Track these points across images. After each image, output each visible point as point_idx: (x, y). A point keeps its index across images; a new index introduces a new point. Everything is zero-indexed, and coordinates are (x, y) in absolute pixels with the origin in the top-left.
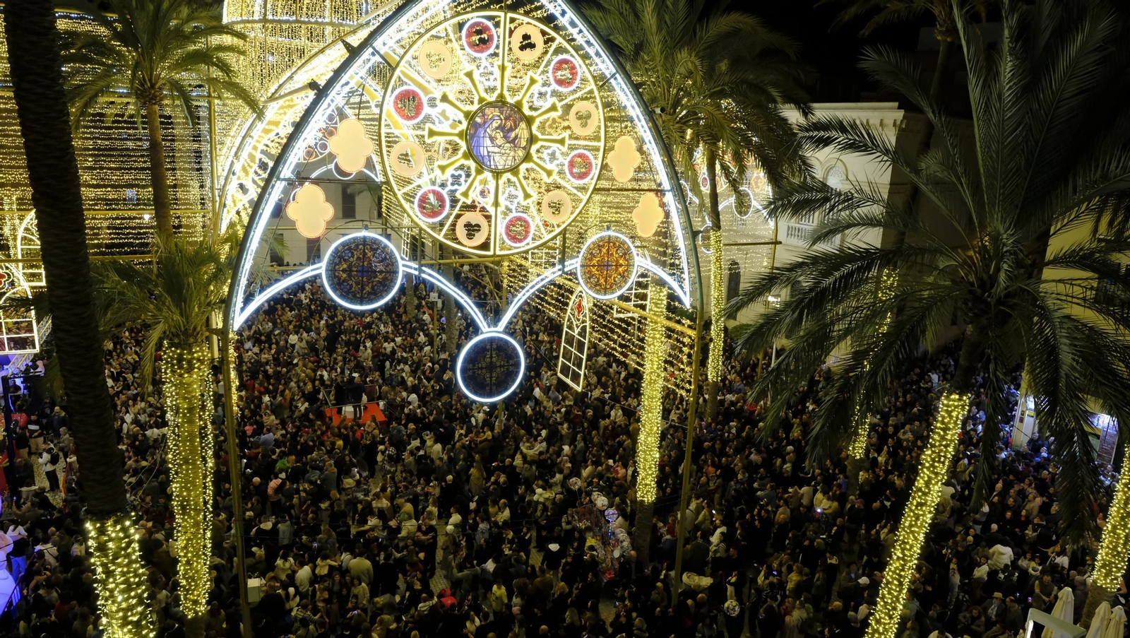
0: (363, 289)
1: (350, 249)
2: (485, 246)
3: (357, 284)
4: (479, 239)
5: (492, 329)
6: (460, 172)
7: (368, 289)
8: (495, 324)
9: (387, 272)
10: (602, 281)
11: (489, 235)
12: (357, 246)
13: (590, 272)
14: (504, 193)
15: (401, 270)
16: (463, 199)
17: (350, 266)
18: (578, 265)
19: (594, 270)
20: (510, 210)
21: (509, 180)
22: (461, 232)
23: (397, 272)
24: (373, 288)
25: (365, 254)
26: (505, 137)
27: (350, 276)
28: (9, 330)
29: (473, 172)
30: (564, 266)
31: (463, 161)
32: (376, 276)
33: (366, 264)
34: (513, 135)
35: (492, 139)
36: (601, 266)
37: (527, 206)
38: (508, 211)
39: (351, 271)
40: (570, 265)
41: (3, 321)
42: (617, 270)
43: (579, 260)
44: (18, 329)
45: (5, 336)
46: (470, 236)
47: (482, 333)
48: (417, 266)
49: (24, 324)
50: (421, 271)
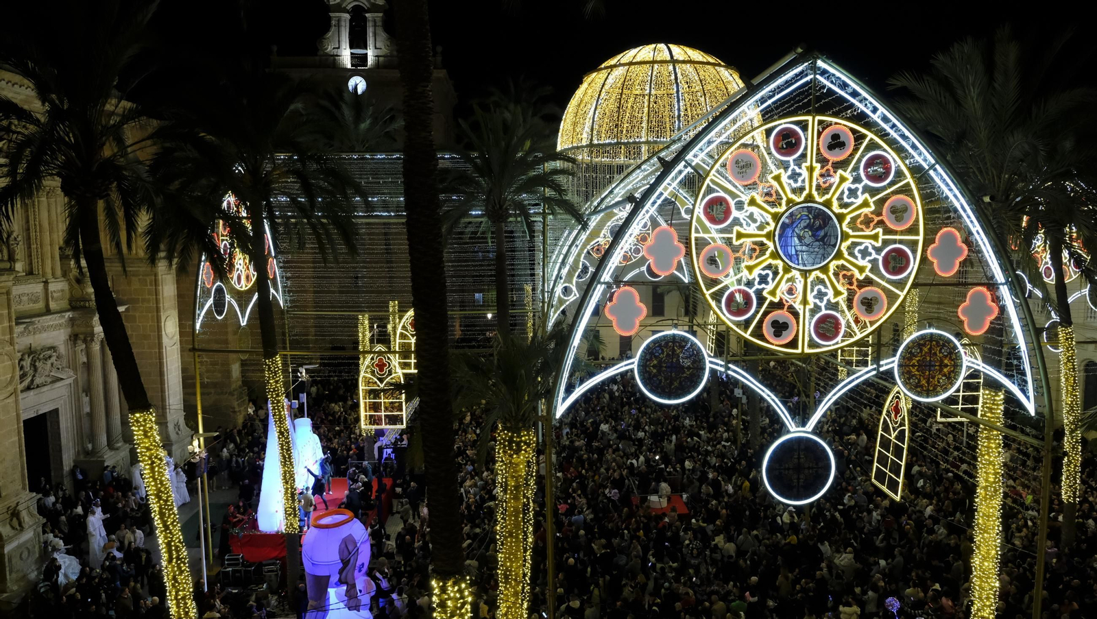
0: (671, 383)
1: (660, 346)
2: (793, 344)
3: (666, 379)
5: (801, 429)
6: (767, 271)
7: (676, 384)
8: (804, 424)
9: (694, 368)
10: (924, 382)
11: (797, 333)
12: (667, 343)
13: (909, 372)
14: (812, 290)
15: (708, 366)
16: (770, 298)
17: (660, 362)
18: (895, 365)
19: (914, 371)
20: (819, 308)
21: (818, 278)
22: (767, 330)
23: (704, 369)
24: (680, 383)
25: (674, 351)
26: (813, 235)
27: (659, 372)
28: (386, 409)
29: (781, 271)
30: (879, 366)
31: (770, 261)
32: (684, 372)
33: (674, 360)
34: (822, 233)
35: (800, 238)
36: (922, 366)
37: (837, 303)
38: (816, 309)
39: (661, 367)
40: (886, 364)
41: (382, 401)
42: (941, 370)
43: (896, 359)
44: (392, 408)
45: (383, 414)
46: (777, 334)
47: (788, 432)
48: (723, 363)
49: (397, 404)
50: (727, 368)
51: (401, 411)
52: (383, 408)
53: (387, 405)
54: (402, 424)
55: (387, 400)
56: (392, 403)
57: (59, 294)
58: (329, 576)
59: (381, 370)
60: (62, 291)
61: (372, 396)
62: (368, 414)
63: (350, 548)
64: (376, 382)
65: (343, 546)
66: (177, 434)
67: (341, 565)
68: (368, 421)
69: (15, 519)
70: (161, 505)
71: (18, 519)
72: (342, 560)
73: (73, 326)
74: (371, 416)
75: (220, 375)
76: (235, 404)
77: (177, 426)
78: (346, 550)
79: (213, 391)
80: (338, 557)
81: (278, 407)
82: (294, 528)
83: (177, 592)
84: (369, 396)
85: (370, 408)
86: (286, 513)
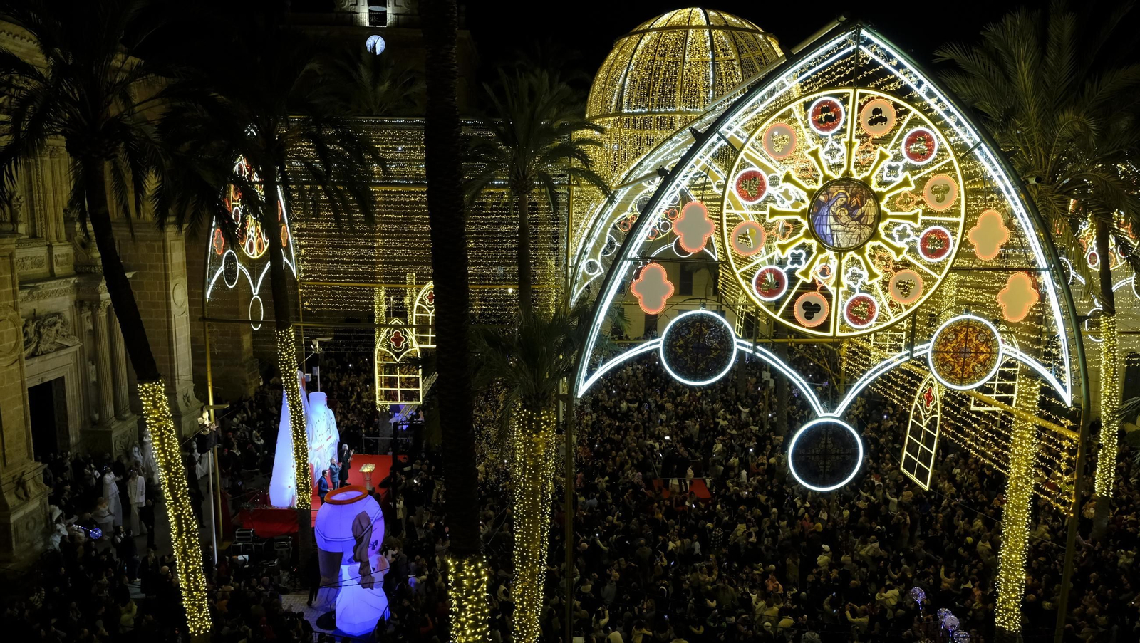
0: (697, 365)
1: (687, 326)
2: (825, 327)
3: (692, 360)
4: (819, 319)
5: (829, 414)
6: (801, 251)
7: (702, 365)
8: (832, 410)
9: (721, 350)
10: (958, 369)
11: (829, 315)
12: (694, 323)
13: (943, 359)
14: (846, 272)
15: (736, 347)
16: (802, 279)
17: (686, 342)
18: (929, 351)
19: (948, 357)
20: (853, 290)
21: (853, 259)
22: (798, 312)
23: (731, 351)
24: (707, 364)
25: (701, 331)
27: (685, 352)
28: (402, 385)
29: (814, 250)
30: (912, 351)
31: (804, 240)
32: (711, 353)
33: (701, 340)
34: (859, 212)
36: (957, 353)
37: (872, 286)
38: (850, 291)
39: (688, 347)
40: (920, 350)
41: (398, 376)
42: (976, 357)
43: (931, 345)
44: (408, 383)
45: (399, 389)
46: (809, 316)
47: (817, 417)
48: (751, 345)
49: (413, 380)
50: (756, 350)
51: (418, 386)
52: (399, 384)
53: (403, 381)
54: (419, 400)
55: (403, 376)
56: (408, 378)
57: (64, 259)
58: (342, 553)
59: (398, 344)
60: (67, 255)
61: (387, 371)
62: (383, 389)
63: (364, 525)
64: (392, 357)
65: (357, 522)
66: (187, 405)
67: (355, 543)
68: (383, 397)
69: (20, 489)
70: (170, 477)
71: (24, 488)
72: (355, 538)
73: (78, 291)
74: (386, 392)
75: (230, 346)
76: (247, 376)
77: (186, 397)
78: (359, 530)
79: (223, 362)
80: (351, 534)
81: (291, 379)
82: (306, 504)
83: (187, 565)
84: (385, 370)
85: (385, 383)
86: (298, 489)
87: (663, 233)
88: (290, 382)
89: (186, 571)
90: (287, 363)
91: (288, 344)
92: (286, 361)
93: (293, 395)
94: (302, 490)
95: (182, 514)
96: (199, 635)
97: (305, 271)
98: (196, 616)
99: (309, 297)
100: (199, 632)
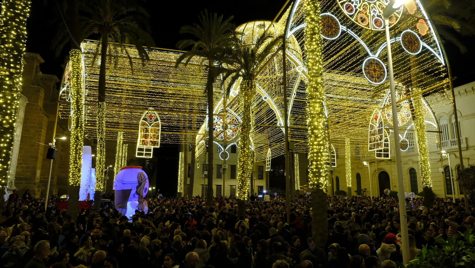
0: (328, 33)
1: (324, 18)
2: (368, 26)
3: (327, 30)
4: (366, 23)
5: (373, 56)
7: (330, 33)
8: (375, 54)
9: (336, 28)
10: (410, 48)
11: (369, 22)
12: (326, 17)
13: (405, 43)
14: (372, 10)
15: (341, 28)
17: (324, 24)
18: (401, 40)
22: (360, 21)
23: (339, 29)
24: (332, 33)
25: (329, 21)
29: (362, 2)
30: (396, 39)
32: (333, 29)
33: (329, 24)
36: (408, 42)
37: (380, 15)
38: (374, 16)
39: (324, 26)
40: (398, 39)
41: (150, 134)
42: (415, 45)
43: (401, 38)
44: (154, 137)
45: (149, 140)
46: (362, 21)
47: (370, 56)
48: (346, 28)
49: (156, 136)
50: (347, 30)
51: (158, 139)
52: (149, 137)
53: (152, 136)
54: (158, 146)
55: (151, 134)
56: (154, 135)
58: (131, 190)
59: (151, 119)
61: (145, 131)
62: (142, 139)
63: (143, 178)
64: (147, 125)
65: (139, 175)
67: (138, 184)
68: (141, 143)
72: (139, 182)
74: (143, 141)
76: (36, 189)
78: (140, 178)
79: (24, 182)
81: (102, 125)
82: (101, 189)
83: (77, 146)
84: (144, 130)
85: (143, 137)
86: (98, 180)
87: (232, 138)
88: (102, 127)
89: (76, 149)
90: (101, 117)
91: (103, 109)
92: (101, 116)
93: (102, 133)
94: (99, 181)
95: (80, 117)
96: (76, 186)
97: (88, 121)
98: (77, 175)
99: (88, 133)
100: (76, 184)
